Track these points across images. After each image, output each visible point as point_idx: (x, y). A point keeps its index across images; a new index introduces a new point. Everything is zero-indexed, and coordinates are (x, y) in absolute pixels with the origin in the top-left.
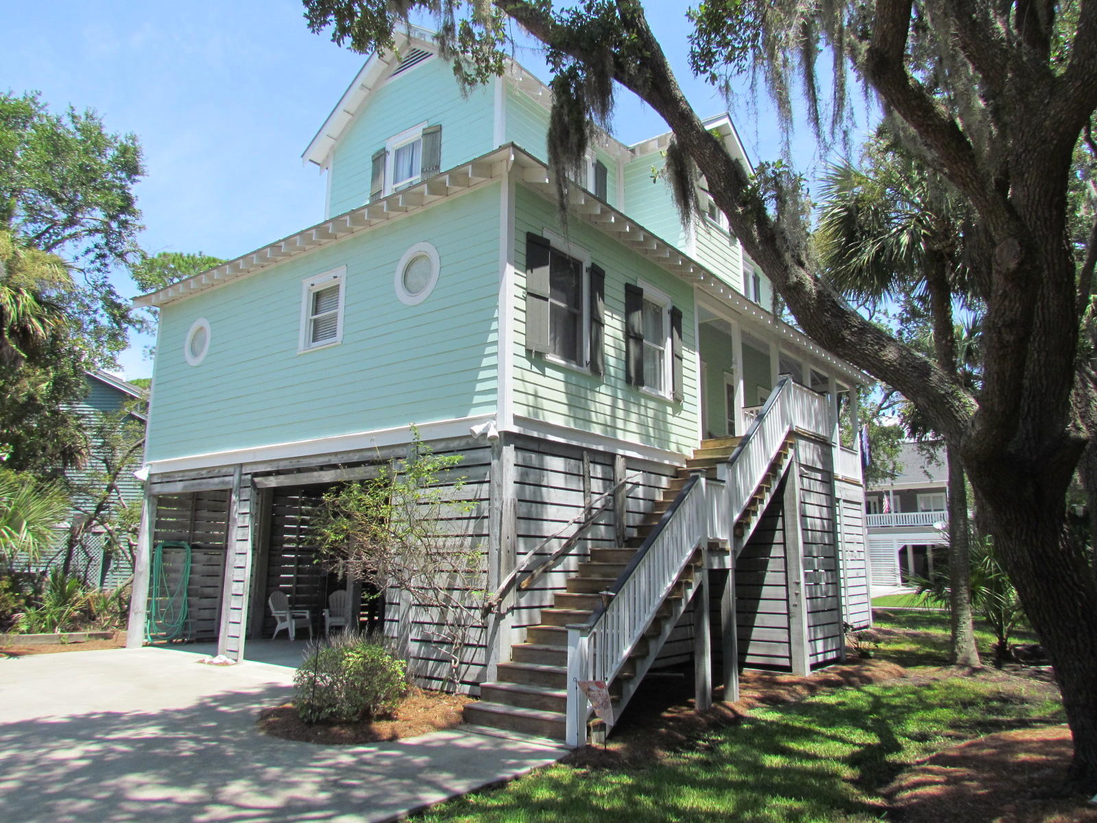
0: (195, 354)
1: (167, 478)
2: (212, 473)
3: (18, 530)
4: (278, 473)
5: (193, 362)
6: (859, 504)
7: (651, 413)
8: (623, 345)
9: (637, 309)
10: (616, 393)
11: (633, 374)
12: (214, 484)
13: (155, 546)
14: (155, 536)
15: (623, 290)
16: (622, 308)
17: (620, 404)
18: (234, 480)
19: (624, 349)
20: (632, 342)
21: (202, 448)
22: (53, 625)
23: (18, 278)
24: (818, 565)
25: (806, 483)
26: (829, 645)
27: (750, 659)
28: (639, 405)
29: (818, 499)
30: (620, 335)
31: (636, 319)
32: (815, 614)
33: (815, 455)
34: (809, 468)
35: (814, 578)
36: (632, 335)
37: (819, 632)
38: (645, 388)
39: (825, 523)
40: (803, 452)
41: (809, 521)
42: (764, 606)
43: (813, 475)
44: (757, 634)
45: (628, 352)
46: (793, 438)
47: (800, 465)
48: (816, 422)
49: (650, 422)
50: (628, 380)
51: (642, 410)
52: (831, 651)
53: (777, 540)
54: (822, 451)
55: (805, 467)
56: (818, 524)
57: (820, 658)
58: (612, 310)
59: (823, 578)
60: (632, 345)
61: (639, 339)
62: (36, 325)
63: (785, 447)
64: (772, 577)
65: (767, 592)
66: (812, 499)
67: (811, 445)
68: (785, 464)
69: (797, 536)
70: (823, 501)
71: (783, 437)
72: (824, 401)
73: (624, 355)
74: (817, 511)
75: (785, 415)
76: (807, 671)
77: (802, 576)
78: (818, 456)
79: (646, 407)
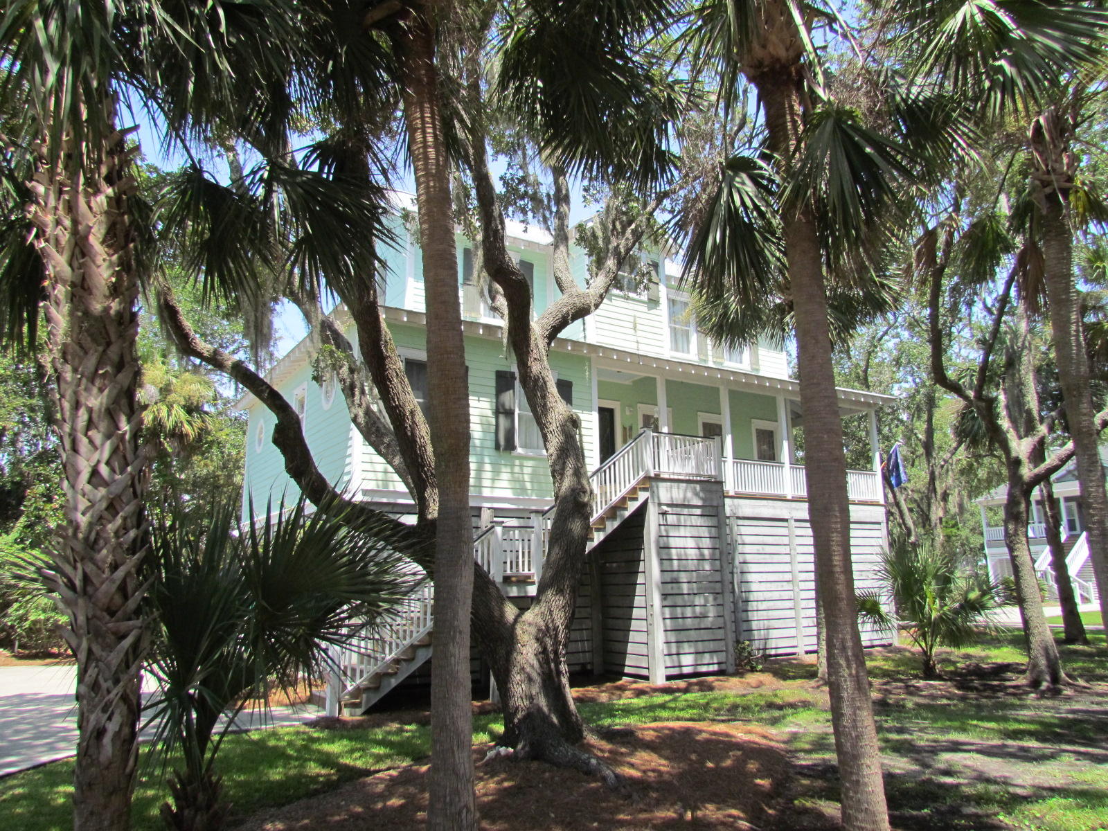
0: (260, 444)
5: (259, 451)
6: (879, 523)
7: (527, 470)
8: (493, 421)
9: (508, 389)
10: (483, 459)
11: (502, 442)
15: (493, 376)
16: (493, 391)
17: (488, 467)
19: (494, 423)
20: (501, 417)
24: (689, 589)
25: (671, 519)
26: (707, 658)
27: (627, 670)
28: (513, 466)
29: (694, 532)
30: (490, 413)
31: (507, 397)
32: (680, 632)
33: (689, 494)
34: (677, 506)
35: (679, 600)
36: (502, 411)
37: (686, 648)
38: (520, 450)
39: (706, 552)
40: (665, 493)
41: (674, 551)
42: (634, 625)
43: (686, 511)
44: (631, 648)
45: (497, 425)
46: (650, 482)
47: (660, 504)
48: (699, 465)
49: (527, 478)
50: (497, 447)
51: (517, 469)
52: (709, 664)
53: (641, 569)
54: (703, 490)
55: (668, 505)
56: (693, 553)
57: (686, 670)
58: (479, 394)
59: (699, 600)
60: (502, 419)
61: (509, 414)
62: (187, 428)
63: (634, 490)
64: (638, 601)
65: (636, 613)
66: (682, 532)
67: (684, 485)
68: (632, 507)
69: (651, 568)
70: (704, 532)
71: (633, 483)
72: (713, 443)
73: (493, 429)
74: (691, 543)
75: (638, 464)
76: (659, 680)
77: (657, 600)
78: (696, 494)
79: (521, 466)
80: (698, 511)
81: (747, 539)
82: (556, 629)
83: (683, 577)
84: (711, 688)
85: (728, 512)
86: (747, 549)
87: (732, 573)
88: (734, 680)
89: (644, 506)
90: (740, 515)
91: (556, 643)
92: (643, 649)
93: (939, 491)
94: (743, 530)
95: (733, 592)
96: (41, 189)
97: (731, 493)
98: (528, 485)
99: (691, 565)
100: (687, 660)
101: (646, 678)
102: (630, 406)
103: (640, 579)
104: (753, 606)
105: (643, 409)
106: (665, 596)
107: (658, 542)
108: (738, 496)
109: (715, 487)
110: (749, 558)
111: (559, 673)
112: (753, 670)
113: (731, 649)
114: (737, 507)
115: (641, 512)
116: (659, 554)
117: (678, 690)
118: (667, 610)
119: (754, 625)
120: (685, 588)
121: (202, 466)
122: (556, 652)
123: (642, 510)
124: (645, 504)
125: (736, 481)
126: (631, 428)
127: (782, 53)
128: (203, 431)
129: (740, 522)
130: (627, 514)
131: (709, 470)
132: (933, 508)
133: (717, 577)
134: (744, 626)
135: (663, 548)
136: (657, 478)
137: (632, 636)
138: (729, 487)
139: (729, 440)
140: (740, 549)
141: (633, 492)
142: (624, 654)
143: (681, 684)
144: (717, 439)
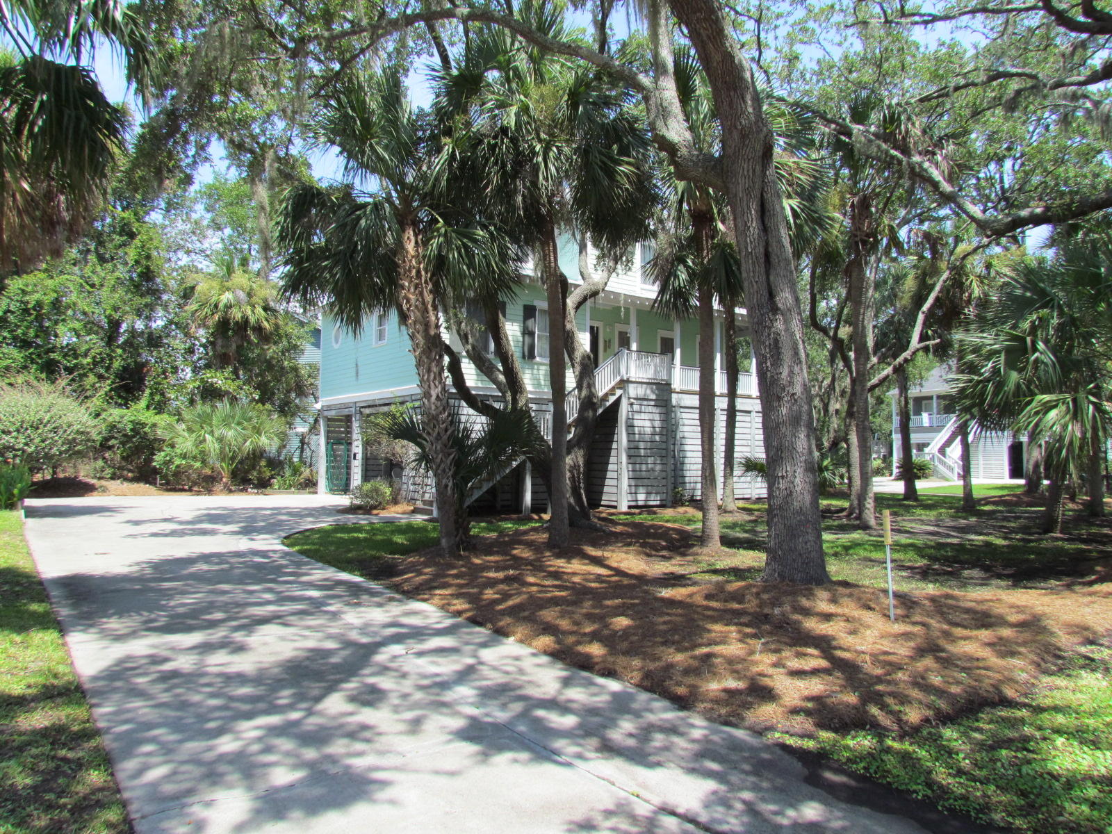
0: (337, 342)
1: (329, 408)
2: (346, 406)
3: (260, 435)
4: (369, 407)
5: (336, 347)
8: (521, 339)
9: (531, 318)
11: (526, 353)
12: (346, 412)
13: (328, 443)
14: (328, 438)
15: (522, 308)
16: (522, 318)
18: (353, 410)
20: (526, 337)
21: (340, 393)
22: (290, 486)
23: (254, 299)
24: (645, 453)
25: (636, 408)
26: (653, 497)
27: (603, 503)
28: (533, 369)
29: (651, 416)
30: (519, 334)
31: (530, 323)
32: (638, 480)
33: (648, 392)
34: (640, 399)
35: (638, 460)
36: (527, 333)
37: (641, 490)
38: (538, 359)
39: (657, 430)
40: (633, 391)
41: (636, 429)
42: (609, 475)
43: (645, 403)
44: (606, 489)
45: (524, 342)
46: (624, 383)
47: (629, 398)
48: (656, 371)
49: (542, 377)
50: (524, 357)
51: (535, 371)
52: (655, 500)
53: (615, 439)
54: (657, 389)
55: (635, 399)
56: (648, 430)
57: (640, 503)
58: (513, 321)
59: (650, 460)
60: (527, 338)
61: (532, 334)
62: (266, 324)
63: (613, 389)
64: (612, 460)
65: (610, 467)
66: (643, 416)
67: (644, 386)
68: (612, 399)
69: (622, 437)
70: (657, 417)
71: (613, 383)
72: (667, 358)
73: (520, 344)
74: (648, 424)
75: (617, 371)
76: (624, 508)
77: (624, 458)
78: (653, 392)
79: (538, 369)
80: (653, 403)
81: (686, 422)
82: (579, 466)
83: (642, 445)
84: (655, 513)
85: (674, 402)
86: (686, 428)
87: (674, 444)
88: (671, 510)
89: (619, 400)
90: (682, 405)
91: (579, 473)
92: (614, 490)
93: (837, 389)
94: (684, 416)
95: (674, 457)
96: (407, 284)
97: (678, 390)
98: (542, 382)
99: (647, 438)
100: (641, 497)
101: (615, 507)
102: (610, 325)
103: (614, 446)
104: (687, 467)
105: (619, 327)
106: (629, 457)
107: (626, 422)
108: (682, 392)
109: (666, 387)
110: (686, 435)
111: (580, 488)
112: (683, 505)
113: (670, 492)
114: (680, 399)
115: (617, 402)
116: (627, 430)
117: (634, 514)
118: (630, 466)
119: (687, 480)
120: (642, 452)
121: (272, 350)
122: (579, 477)
123: (618, 401)
124: (620, 397)
125: (682, 381)
126: (610, 341)
127: (704, 208)
128: (277, 326)
129: (682, 410)
130: (608, 404)
131: (663, 376)
132: (832, 402)
133: (664, 446)
134: (680, 480)
135: (630, 426)
136: (628, 381)
137: (608, 482)
138: (676, 385)
139: (678, 352)
140: (681, 428)
141: (613, 390)
142: (601, 493)
143: (637, 511)
144: (670, 355)
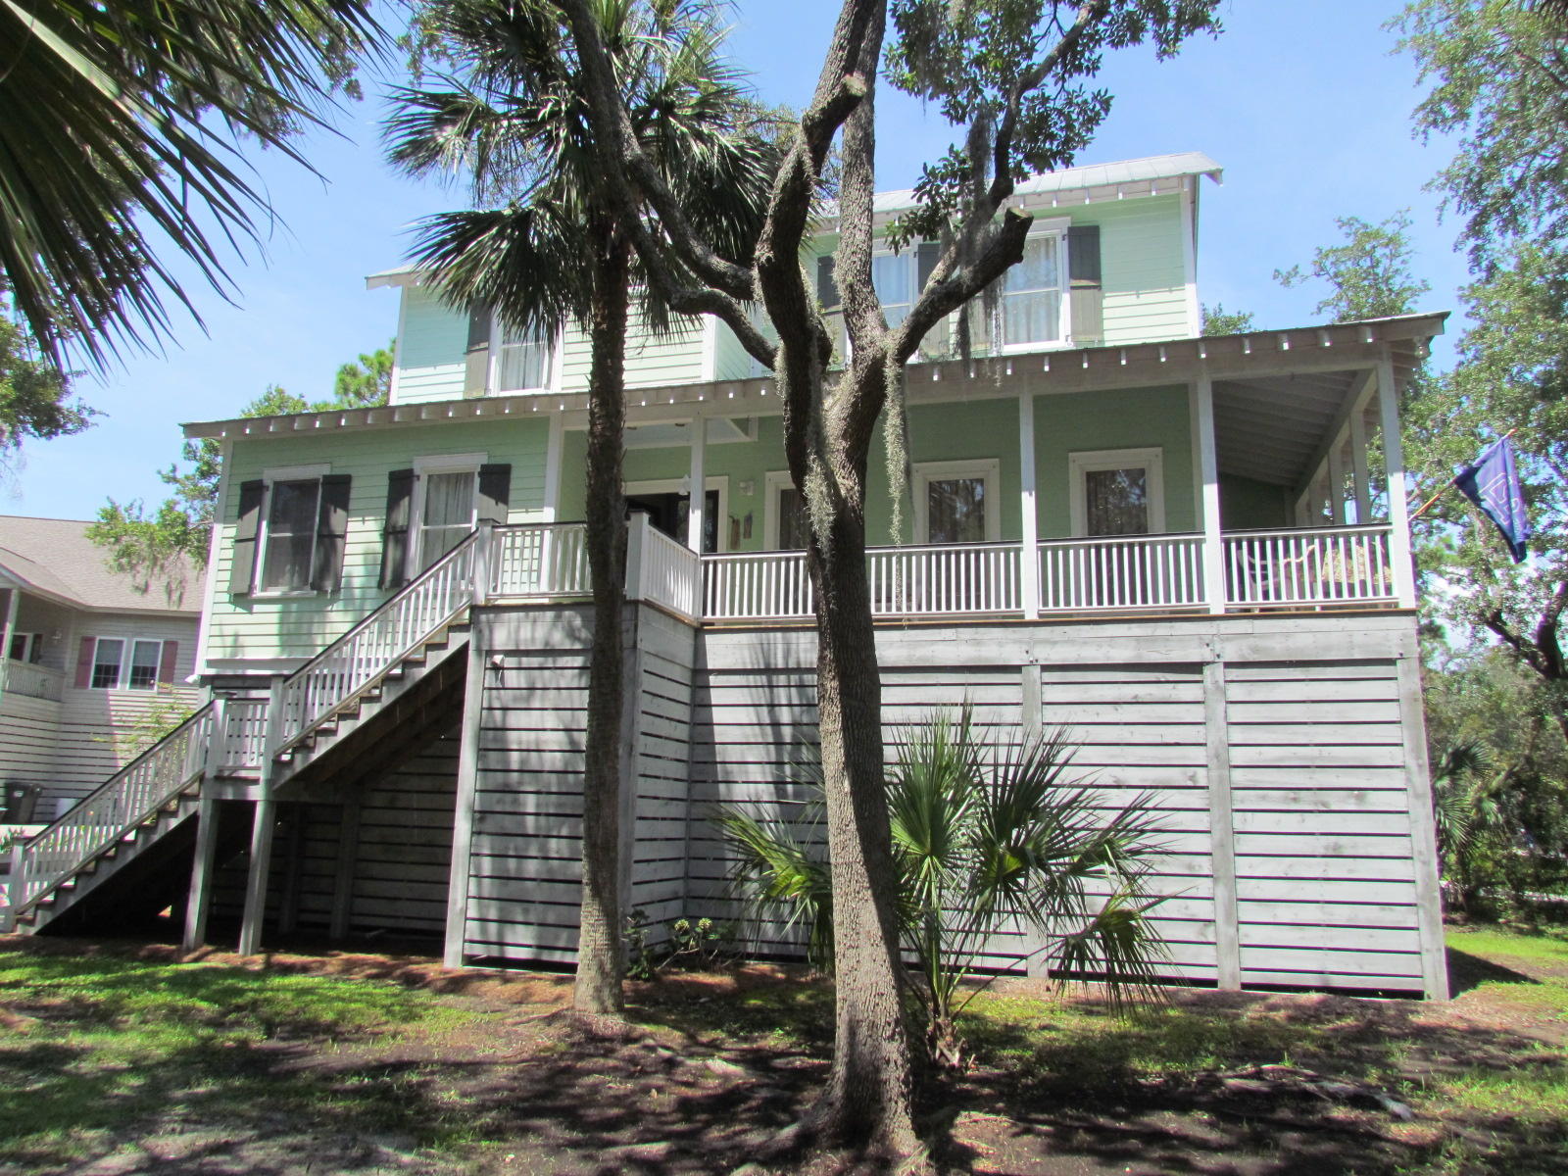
9: (403, 496)
11: (387, 578)
15: (385, 482)
16: (384, 503)
19: (380, 550)
20: (391, 539)
24: (538, 805)
25: (513, 677)
29: (560, 699)
32: (508, 883)
33: (558, 633)
35: (513, 825)
43: (547, 662)
47: (491, 653)
55: (508, 653)
56: (555, 740)
57: (513, 953)
58: (365, 513)
60: (392, 542)
61: (401, 533)
63: (443, 630)
66: (537, 700)
71: (446, 617)
73: (379, 559)
74: (551, 721)
76: (449, 961)
77: (463, 821)
78: (574, 631)
80: (574, 661)
83: (529, 782)
89: (459, 656)
99: (549, 761)
106: (484, 816)
107: (478, 720)
116: (478, 741)
118: (485, 841)
120: (530, 803)
123: (457, 661)
124: (464, 652)
130: (422, 673)
135: (491, 730)
136: (493, 608)
141: (441, 634)
